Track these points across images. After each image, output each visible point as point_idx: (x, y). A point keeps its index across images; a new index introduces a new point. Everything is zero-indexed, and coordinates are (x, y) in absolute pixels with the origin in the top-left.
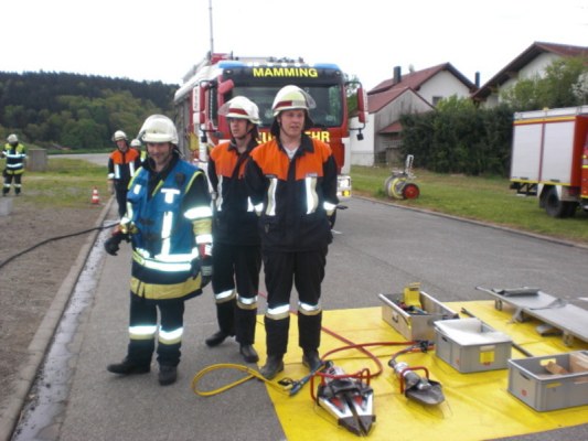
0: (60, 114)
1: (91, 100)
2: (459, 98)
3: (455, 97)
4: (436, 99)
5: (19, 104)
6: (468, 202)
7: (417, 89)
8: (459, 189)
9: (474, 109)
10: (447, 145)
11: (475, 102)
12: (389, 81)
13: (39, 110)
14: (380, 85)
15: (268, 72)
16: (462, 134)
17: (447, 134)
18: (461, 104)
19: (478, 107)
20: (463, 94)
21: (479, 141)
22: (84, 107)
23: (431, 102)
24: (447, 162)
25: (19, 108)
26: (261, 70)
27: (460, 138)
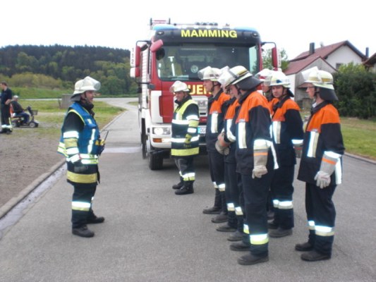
0: (96, 72)
1: (116, 64)
2: (354, 64)
3: (352, 63)
4: (338, 65)
5: (72, 66)
6: (362, 141)
7: (325, 58)
8: (354, 129)
9: (365, 72)
10: (346, 97)
11: (366, 67)
12: (306, 52)
13: (83, 70)
14: (301, 55)
15: (194, 34)
16: (357, 90)
17: (346, 89)
18: (357, 68)
19: (368, 70)
20: (357, 62)
21: (369, 95)
22: (112, 68)
23: (335, 67)
24: (345, 109)
25: (71, 68)
26: (188, 31)
27: (355, 92)
